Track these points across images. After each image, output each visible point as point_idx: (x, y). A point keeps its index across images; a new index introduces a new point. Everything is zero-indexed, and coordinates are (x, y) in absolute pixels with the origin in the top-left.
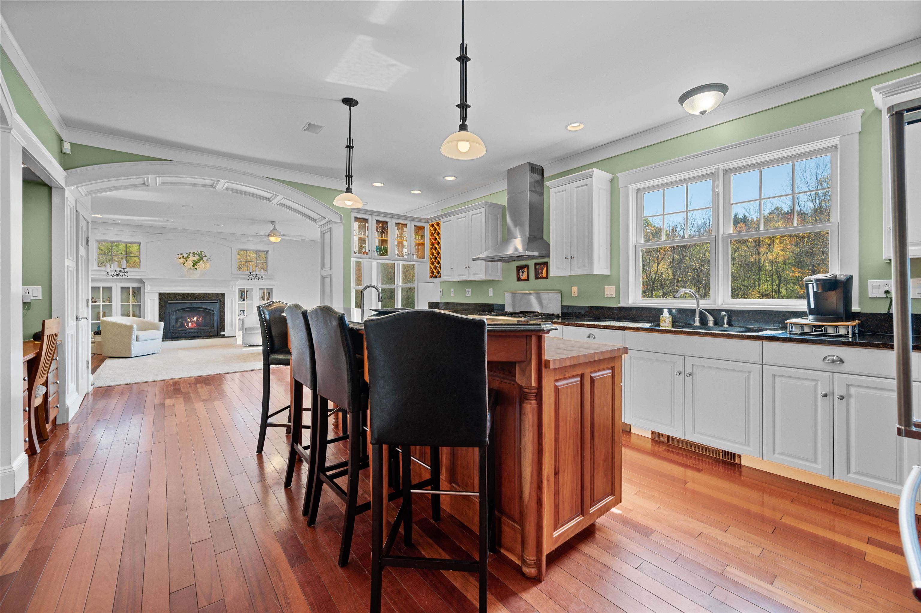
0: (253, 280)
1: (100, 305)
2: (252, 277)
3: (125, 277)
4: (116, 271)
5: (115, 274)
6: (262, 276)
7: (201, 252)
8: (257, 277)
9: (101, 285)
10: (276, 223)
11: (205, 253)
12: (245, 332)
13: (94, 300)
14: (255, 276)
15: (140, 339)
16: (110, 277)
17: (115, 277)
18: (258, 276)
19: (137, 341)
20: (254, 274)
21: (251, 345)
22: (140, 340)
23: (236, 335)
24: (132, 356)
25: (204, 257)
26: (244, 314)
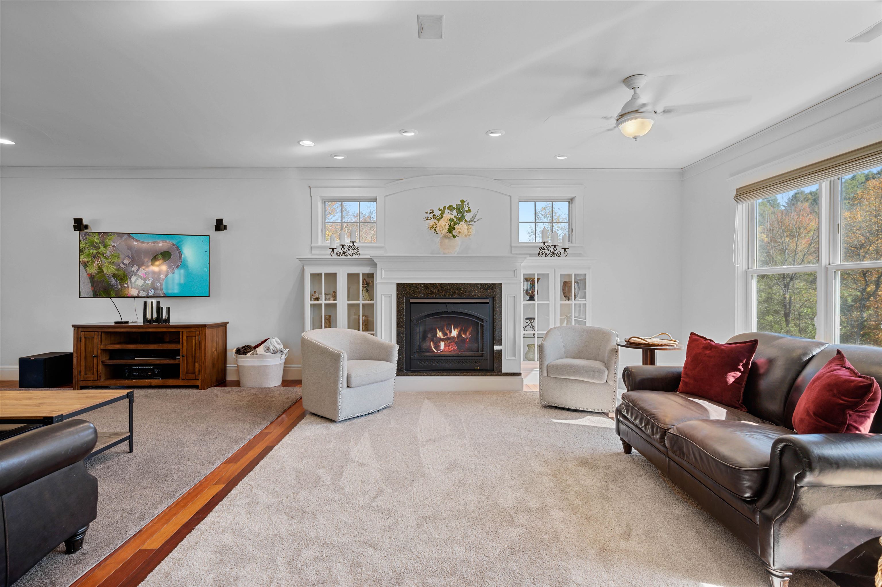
0: (548, 257)
1: (321, 305)
2: (548, 252)
3: (354, 256)
4: (343, 246)
5: (342, 252)
6: (565, 249)
7: (462, 201)
8: (556, 252)
9: (323, 270)
10: (641, 83)
11: (468, 204)
12: (545, 374)
13: (316, 295)
14: (552, 249)
15: (354, 381)
16: (335, 256)
17: (342, 257)
18: (559, 249)
19: (348, 386)
20: (550, 245)
21: (560, 406)
22: (353, 386)
23: (521, 372)
24: (340, 419)
25: (467, 211)
26: (533, 327)
